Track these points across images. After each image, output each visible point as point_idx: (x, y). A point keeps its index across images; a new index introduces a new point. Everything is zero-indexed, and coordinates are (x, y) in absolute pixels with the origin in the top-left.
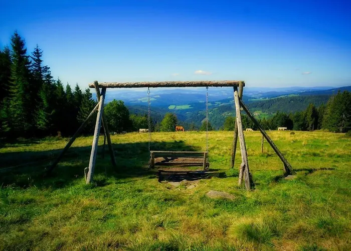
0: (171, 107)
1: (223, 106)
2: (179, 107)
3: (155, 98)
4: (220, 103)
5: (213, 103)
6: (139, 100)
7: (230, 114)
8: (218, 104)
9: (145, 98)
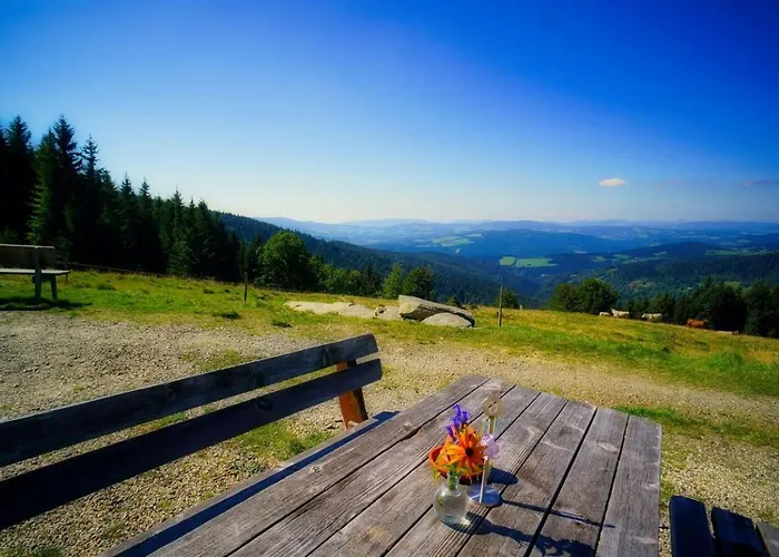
0: (506, 261)
1: (633, 265)
2: (523, 263)
3: (472, 239)
4: (626, 257)
5: (610, 256)
6: (435, 241)
7: (648, 285)
8: (622, 260)
9: (449, 238)
